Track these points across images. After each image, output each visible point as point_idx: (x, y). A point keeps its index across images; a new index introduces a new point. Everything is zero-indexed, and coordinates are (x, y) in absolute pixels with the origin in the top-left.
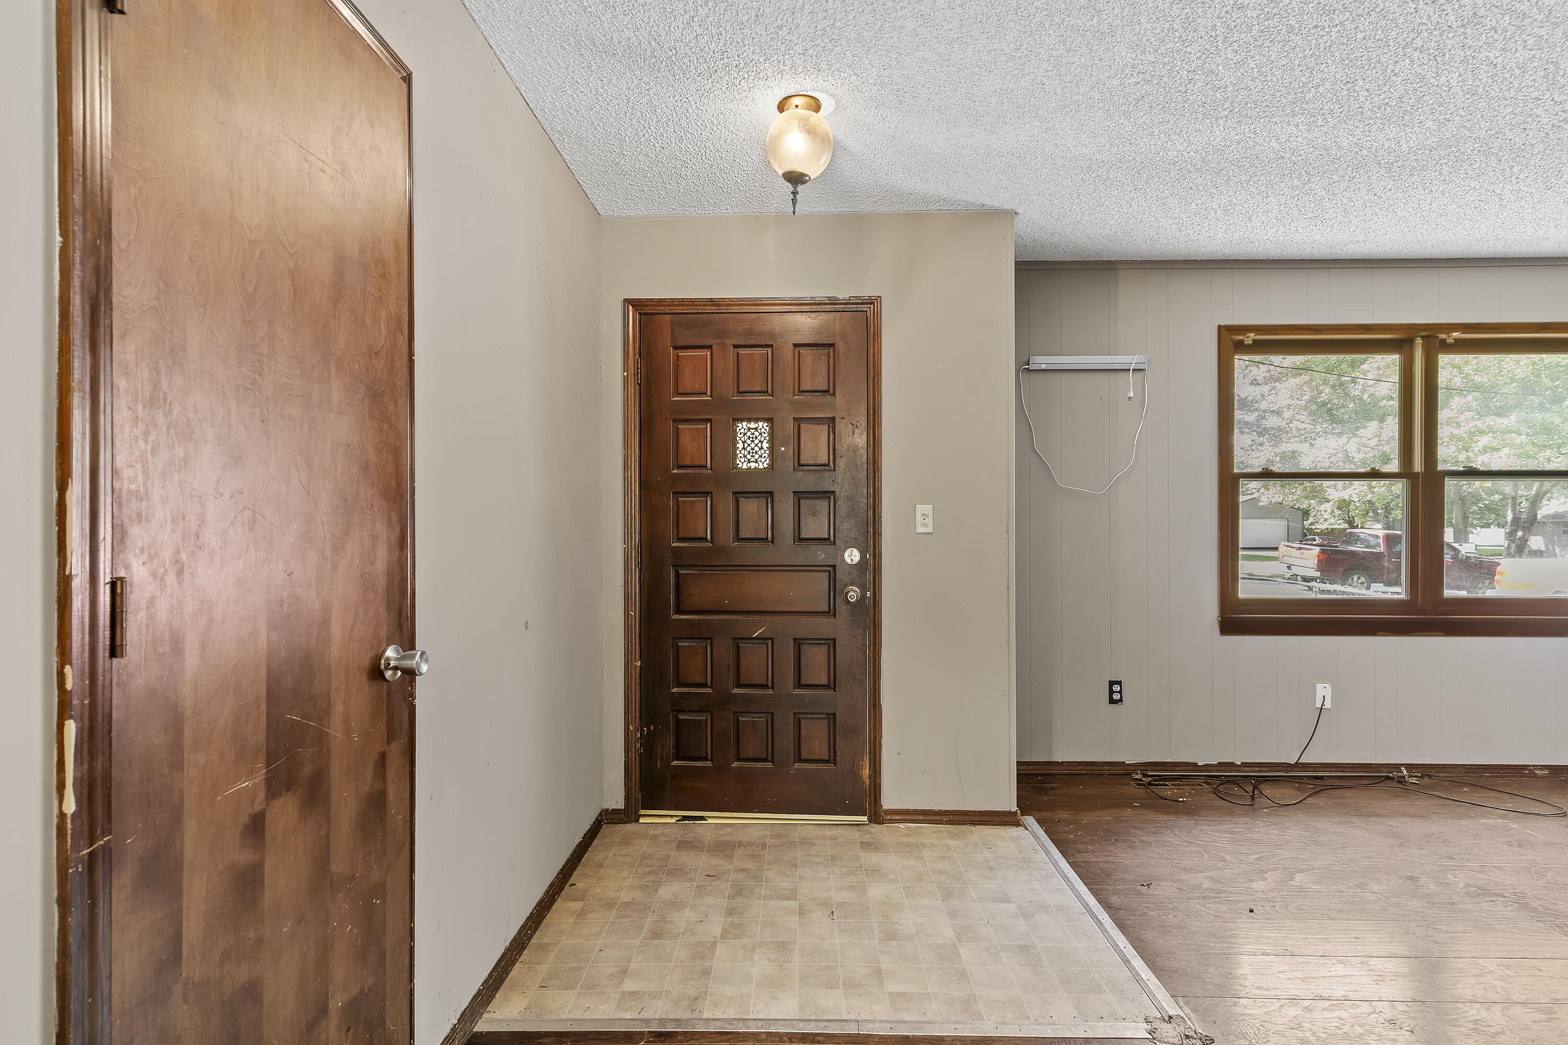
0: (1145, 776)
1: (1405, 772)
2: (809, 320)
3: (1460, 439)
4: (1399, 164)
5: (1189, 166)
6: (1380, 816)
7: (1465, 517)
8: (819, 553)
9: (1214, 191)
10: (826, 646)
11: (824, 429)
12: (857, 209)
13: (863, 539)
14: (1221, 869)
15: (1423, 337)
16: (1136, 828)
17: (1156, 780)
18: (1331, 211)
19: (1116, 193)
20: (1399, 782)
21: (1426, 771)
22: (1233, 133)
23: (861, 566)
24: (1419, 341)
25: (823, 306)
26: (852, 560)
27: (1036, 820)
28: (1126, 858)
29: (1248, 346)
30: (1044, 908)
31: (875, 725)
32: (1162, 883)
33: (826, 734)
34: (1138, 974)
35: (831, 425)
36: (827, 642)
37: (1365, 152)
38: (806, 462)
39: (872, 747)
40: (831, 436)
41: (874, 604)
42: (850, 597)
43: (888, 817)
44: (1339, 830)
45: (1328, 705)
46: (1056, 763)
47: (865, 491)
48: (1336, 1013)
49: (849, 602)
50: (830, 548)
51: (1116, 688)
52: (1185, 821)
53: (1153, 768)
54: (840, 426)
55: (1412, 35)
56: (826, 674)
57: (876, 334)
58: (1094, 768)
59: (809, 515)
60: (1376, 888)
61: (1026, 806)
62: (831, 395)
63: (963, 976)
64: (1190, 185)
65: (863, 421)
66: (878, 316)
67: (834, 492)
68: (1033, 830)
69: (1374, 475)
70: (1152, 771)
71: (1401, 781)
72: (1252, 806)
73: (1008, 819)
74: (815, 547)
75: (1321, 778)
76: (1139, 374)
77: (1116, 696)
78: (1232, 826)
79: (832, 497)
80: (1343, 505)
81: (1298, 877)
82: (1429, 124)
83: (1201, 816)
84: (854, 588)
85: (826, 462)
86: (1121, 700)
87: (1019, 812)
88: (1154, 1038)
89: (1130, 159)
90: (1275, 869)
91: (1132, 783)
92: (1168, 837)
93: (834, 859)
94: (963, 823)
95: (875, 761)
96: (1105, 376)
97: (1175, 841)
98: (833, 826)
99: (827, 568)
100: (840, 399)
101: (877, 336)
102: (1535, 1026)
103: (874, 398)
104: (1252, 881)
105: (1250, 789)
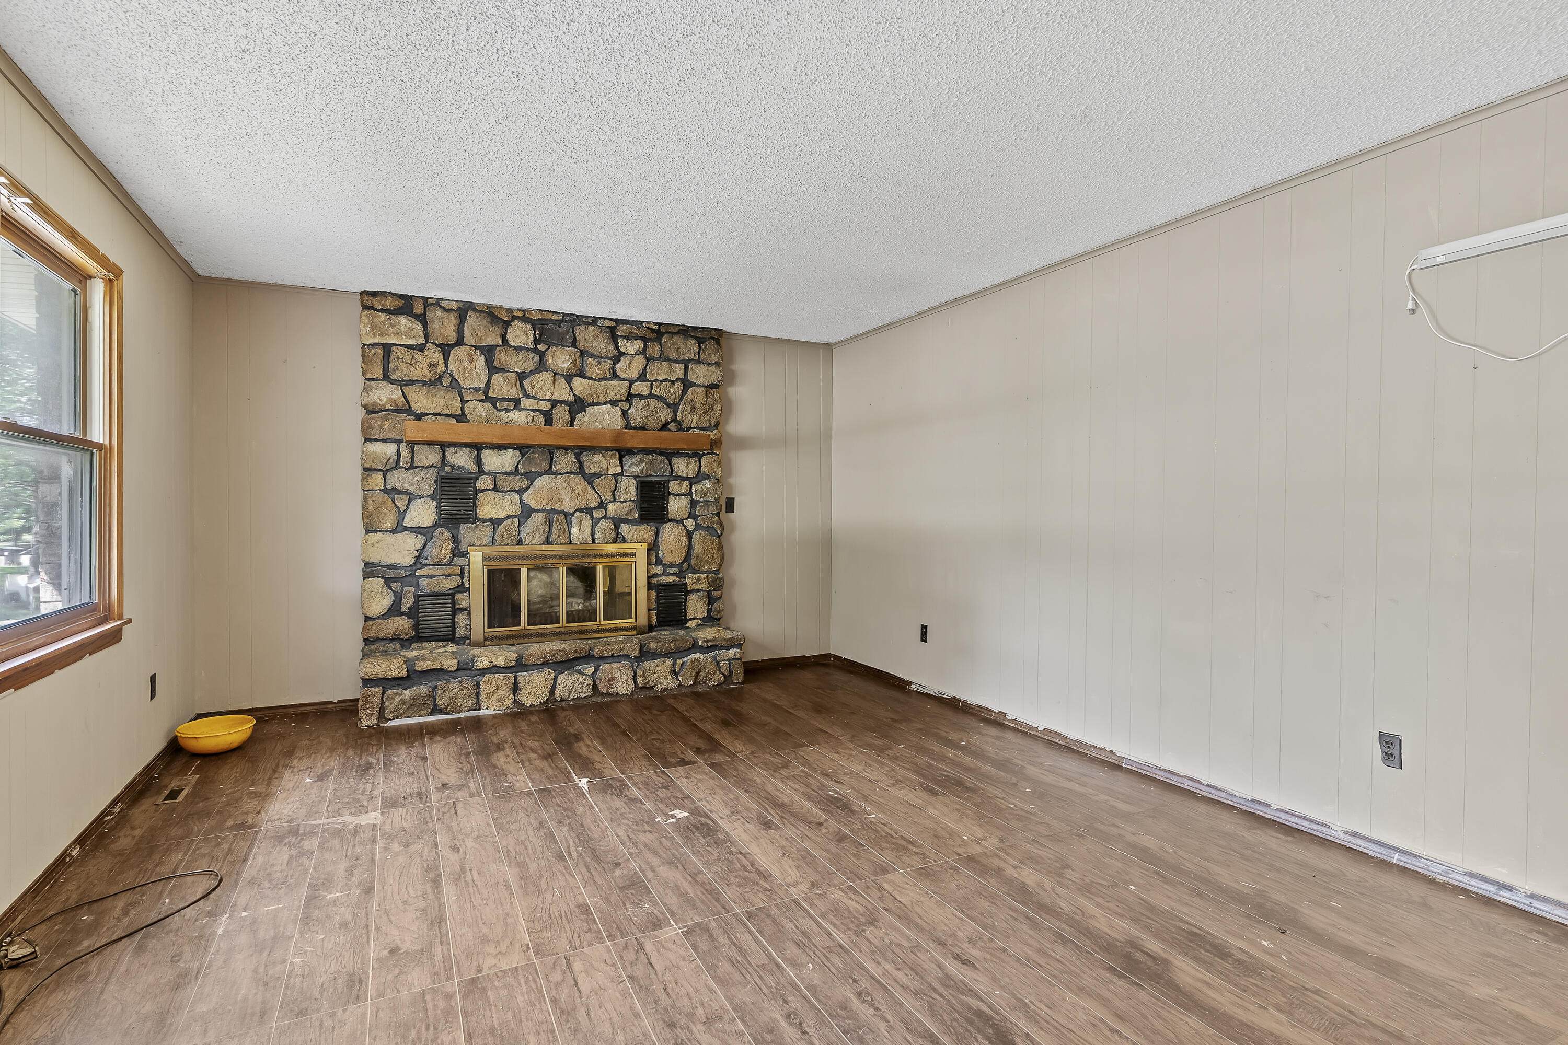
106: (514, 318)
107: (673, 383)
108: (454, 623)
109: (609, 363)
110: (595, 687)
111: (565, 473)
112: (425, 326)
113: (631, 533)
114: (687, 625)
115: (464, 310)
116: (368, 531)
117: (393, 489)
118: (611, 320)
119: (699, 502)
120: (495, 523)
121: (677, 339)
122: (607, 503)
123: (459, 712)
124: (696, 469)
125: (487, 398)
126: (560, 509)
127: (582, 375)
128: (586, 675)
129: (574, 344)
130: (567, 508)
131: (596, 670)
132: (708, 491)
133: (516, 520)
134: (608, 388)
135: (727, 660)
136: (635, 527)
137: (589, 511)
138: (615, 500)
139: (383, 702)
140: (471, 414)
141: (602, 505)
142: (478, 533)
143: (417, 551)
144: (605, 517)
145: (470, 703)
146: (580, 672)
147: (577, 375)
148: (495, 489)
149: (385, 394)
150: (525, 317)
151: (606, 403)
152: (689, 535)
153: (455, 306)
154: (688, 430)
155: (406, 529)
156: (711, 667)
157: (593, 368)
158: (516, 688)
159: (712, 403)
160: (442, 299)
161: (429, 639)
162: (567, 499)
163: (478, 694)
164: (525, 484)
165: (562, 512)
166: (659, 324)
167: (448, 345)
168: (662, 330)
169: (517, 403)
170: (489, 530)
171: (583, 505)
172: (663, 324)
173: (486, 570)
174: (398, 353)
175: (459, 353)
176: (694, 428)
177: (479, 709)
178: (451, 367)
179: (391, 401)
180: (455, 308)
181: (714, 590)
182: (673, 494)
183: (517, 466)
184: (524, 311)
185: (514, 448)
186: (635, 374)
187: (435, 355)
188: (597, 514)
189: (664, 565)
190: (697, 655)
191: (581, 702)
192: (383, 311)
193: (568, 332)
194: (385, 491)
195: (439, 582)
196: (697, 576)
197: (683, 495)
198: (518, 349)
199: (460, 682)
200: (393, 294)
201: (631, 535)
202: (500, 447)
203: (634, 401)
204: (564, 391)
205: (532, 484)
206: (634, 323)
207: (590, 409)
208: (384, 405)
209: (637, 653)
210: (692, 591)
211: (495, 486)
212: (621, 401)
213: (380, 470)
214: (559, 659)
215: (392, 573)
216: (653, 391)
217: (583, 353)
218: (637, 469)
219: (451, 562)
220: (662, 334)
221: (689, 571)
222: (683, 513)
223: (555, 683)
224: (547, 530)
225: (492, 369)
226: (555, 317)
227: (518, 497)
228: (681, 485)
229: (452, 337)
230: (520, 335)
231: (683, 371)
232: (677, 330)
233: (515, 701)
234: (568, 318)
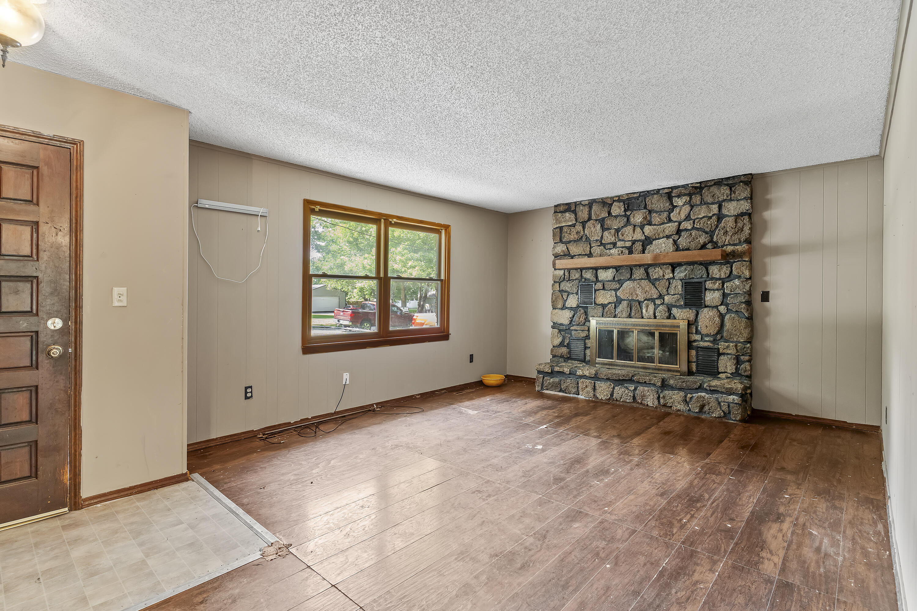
0: (264, 435)
1: (375, 406)
2: (11, 144)
3: (403, 262)
4: (374, 145)
5: (288, 118)
6: (365, 427)
7: (405, 296)
8: (21, 322)
9: (301, 134)
10: (29, 392)
11: (27, 231)
12: (62, 74)
13: (65, 311)
14: (299, 469)
15: (384, 219)
16: (258, 462)
17: (270, 436)
18: (350, 157)
19: (251, 120)
20: (373, 411)
21: (382, 405)
22: (308, 110)
23: (63, 331)
24: (383, 221)
25: (27, 137)
26: (55, 327)
27: (200, 474)
28: (252, 479)
29: (317, 212)
30: (204, 519)
31: (75, 442)
32: (271, 484)
33: (27, 457)
34: (257, 531)
35: (34, 227)
36: (29, 389)
37: (361, 137)
38: (6, 253)
39: (73, 457)
40: (35, 235)
41: (76, 356)
42: (53, 353)
43: (87, 503)
44: (350, 437)
45: (348, 383)
46: (213, 440)
47: (68, 277)
48: (343, 512)
49: (52, 357)
50: (33, 319)
51: (249, 390)
52: (284, 452)
53: (269, 429)
54: (43, 228)
55: (375, 98)
56: (28, 411)
57: (79, 166)
58: (235, 437)
59: (10, 293)
60: (361, 456)
61: (191, 468)
62: (34, 204)
63: (151, 574)
64: (289, 127)
65: (66, 226)
66: (81, 154)
67: (37, 277)
68: (198, 481)
69: (366, 277)
70: (268, 431)
71: (374, 410)
72: (315, 437)
73: (181, 479)
74: (16, 319)
75: (344, 416)
76: (264, 219)
77: (249, 395)
78: (306, 447)
79: (35, 281)
80: (362, 290)
81: (332, 462)
82: (383, 133)
83: (291, 447)
84: (56, 347)
85: (29, 254)
86: (252, 396)
87: (188, 472)
88: (264, 556)
89: (259, 105)
90: (323, 462)
91: (257, 440)
92: (275, 462)
93: (36, 545)
94: (149, 490)
95: (75, 467)
96: (244, 217)
97: (279, 462)
98: (34, 524)
99: (30, 334)
100: (43, 208)
101: (80, 167)
102: (407, 489)
103: (76, 211)
104: (313, 470)
105: (314, 429)
106: (614, 201)
107: (710, 218)
108: (585, 353)
109: (665, 214)
110: (634, 398)
111: (639, 279)
112: (576, 215)
113: (679, 313)
114: (719, 376)
115: (591, 203)
116: (553, 309)
117: (562, 290)
118: (668, 188)
119: (730, 294)
120: (604, 306)
121: (714, 189)
122: (664, 296)
123: (570, 394)
124: (728, 272)
125: (602, 244)
126: (636, 299)
127: (650, 224)
128: (630, 390)
129: (645, 208)
130: (640, 298)
131: (635, 389)
132: (737, 287)
133: (613, 305)
134: (665, 229)
135: (727, 402)
136: (681, 310)
137: (653, 300)
138: (668, 294)
139: (543, 382)
140: (594, 253)
141: (661, 297)
142: (596, 311)
143: (571, 318)
144: (663, 304)
145: (574, 391)
146: (627, 388)
147: (647, 224)
148: (604, 289)
149: (561, 248)
150: (619, 199)
151: (663, 237)
152: (722, 317)
153: (587, 203)
154: (722, 247)
155: (567, 308)
156: (713, 404)
157: (656, 219)
158: (594, 389)
159: (741, 226)
160: (582, 201)
161: (575, 360)
162: (640, 294)
163: (578, 387)
164: (618, 286)
165: (638, 300)
166: (700, 183)
167: (585, 222)
168: (703, 186)
169: (614, 245)
170: (601, 309)
171: (649, 297)
172: (702, 182)
173: (597, 329)
174: (565, 229)
175: (589, 224)
176: (727, 245)
177: (578, 395)
178: (586, 232)
179: (563, 251)
180: (587, 204)
181: (742, 355)
182: (709, 290)
183: (614, 277)
184: (619, 196)
185: (613, 268)
186: (683, 216)
187: (579, 227)
188: (658, 302)
189: (702, 335)
190: (703, 394)
191: (626, 404)
192: (560, 212)
193: (642, 202)
194: (560, 291)
195: (579, 333)
196: (727, 344)
197: (717, 290)
198: (616, 217)
199: (571, 380)
200: (563, 204)
201: (678, 315)
202: (606, 268)
203: (683, 234)
204: (639, 235)
205: (622, 286)
206: (683, 186)
207: (654, 242)
208: (560, 254)
209: (659, 384)
210: (724, 354)
211: (604, 287)
212: (673, 235)
213: (558, 282)
214: (614, 378)
215: (561, 328)
216: (695, 226)
217: (650, 212)
218: (682, 275)
219: (584, 324)
220: (703, 188)
221: (721, 340)
222: (717, 302)
223: (613, 391)
224: (629, 310)
225: (604, 229)
226: (635, 195)
227: (615, 293)
228: (715, 283)
229: (586, 216)
230: (617, 209)
231: (717, 209)
232: (713, 183)
233: (594, 395)
234: (643, 194)
